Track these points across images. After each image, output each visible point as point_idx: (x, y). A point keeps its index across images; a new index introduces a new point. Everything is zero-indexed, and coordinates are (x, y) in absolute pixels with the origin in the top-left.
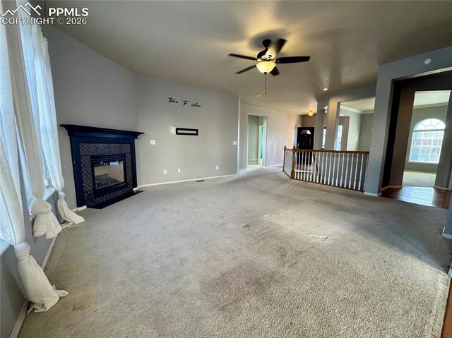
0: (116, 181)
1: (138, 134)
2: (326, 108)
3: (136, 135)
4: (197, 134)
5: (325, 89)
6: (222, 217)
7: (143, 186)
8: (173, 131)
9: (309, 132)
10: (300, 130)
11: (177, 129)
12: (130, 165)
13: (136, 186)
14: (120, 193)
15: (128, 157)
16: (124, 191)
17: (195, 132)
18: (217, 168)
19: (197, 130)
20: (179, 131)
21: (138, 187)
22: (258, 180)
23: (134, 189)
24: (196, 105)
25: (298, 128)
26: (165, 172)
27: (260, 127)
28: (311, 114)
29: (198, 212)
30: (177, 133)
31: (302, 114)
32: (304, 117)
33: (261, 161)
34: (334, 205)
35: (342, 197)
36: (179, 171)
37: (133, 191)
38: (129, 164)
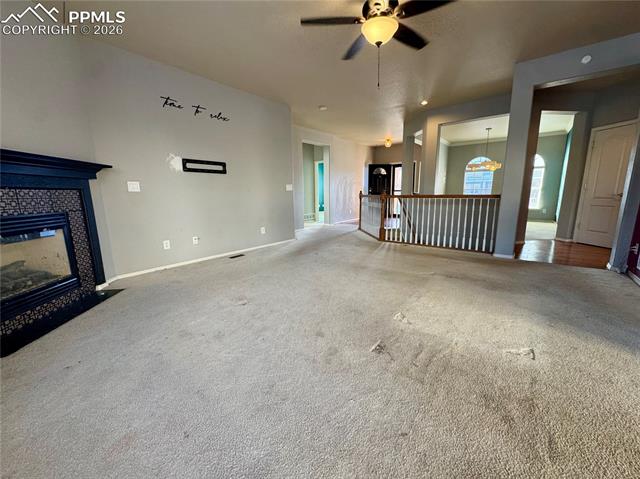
0: (47, 276)
1: (96, 168)
2: (420, 133)
3: (92, 169)
4: (224, 172)
5: (424, 103)
6: (320, 334)
7: (120, 277)
8: (178, 165)
9: (383, 172)
10: (372, 168)
11: (185, 161)
12: (83, 236)
13: (104, 281)
14: (62, 302)
15: (76, 219)
16: (74, 296)
17: (220, 168)
18: (263, 230)
19: (224, 165)
20: (189, 165)
21: (108, 281)
22: (335, 247)
23: (99, 288)
24: (219, 116)
25: (370, 166)
26: (167, 245)
27: (317, 164)
28: (388, 145)
29: (265, 329)
30: (186, 169)
31: (374, 144)
32: (376, 150)
33: (321, 216)
34: (476, 280)
35: (473, 265)
36: (195, 242)
37: (95, 294)
38: (79, 235)
